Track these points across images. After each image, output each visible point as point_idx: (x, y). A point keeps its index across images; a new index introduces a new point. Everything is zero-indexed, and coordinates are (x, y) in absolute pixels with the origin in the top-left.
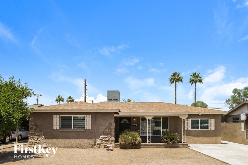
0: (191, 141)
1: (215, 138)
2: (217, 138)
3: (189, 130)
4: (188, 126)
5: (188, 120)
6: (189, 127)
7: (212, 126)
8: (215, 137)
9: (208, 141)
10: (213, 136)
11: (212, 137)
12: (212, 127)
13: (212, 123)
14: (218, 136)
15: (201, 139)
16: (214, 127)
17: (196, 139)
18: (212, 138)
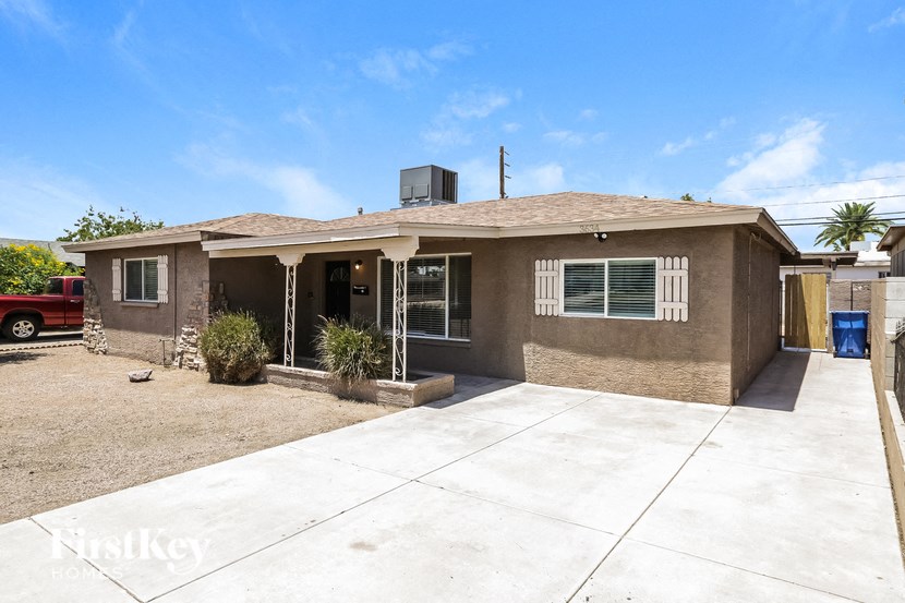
0: (563, 375)
1: (691, 367)
2: (704, 368)
3: (555, 319)
4: (550, 295)
5: (550, 267)
6: (555, 302)
7: (676, 297)
8: (692, 364)
9: (653, 380)
10: (677, 358)
11: (672, 358)
12: (672, 305)
13: (677, 281)
14: (707, 359)
15: (611, 366)
16: (684, 307)
17: (586, 363)
18: (671, 364)
